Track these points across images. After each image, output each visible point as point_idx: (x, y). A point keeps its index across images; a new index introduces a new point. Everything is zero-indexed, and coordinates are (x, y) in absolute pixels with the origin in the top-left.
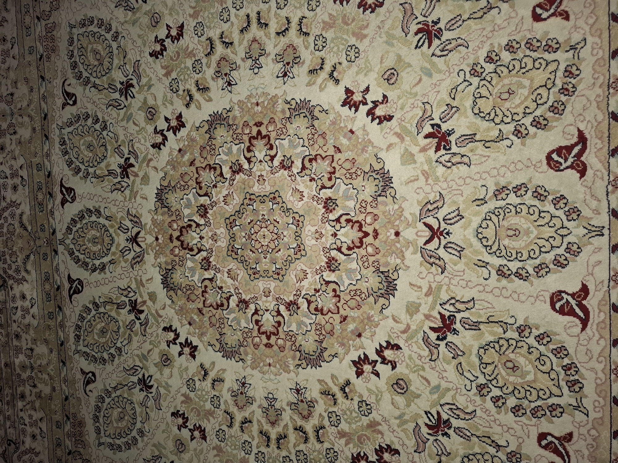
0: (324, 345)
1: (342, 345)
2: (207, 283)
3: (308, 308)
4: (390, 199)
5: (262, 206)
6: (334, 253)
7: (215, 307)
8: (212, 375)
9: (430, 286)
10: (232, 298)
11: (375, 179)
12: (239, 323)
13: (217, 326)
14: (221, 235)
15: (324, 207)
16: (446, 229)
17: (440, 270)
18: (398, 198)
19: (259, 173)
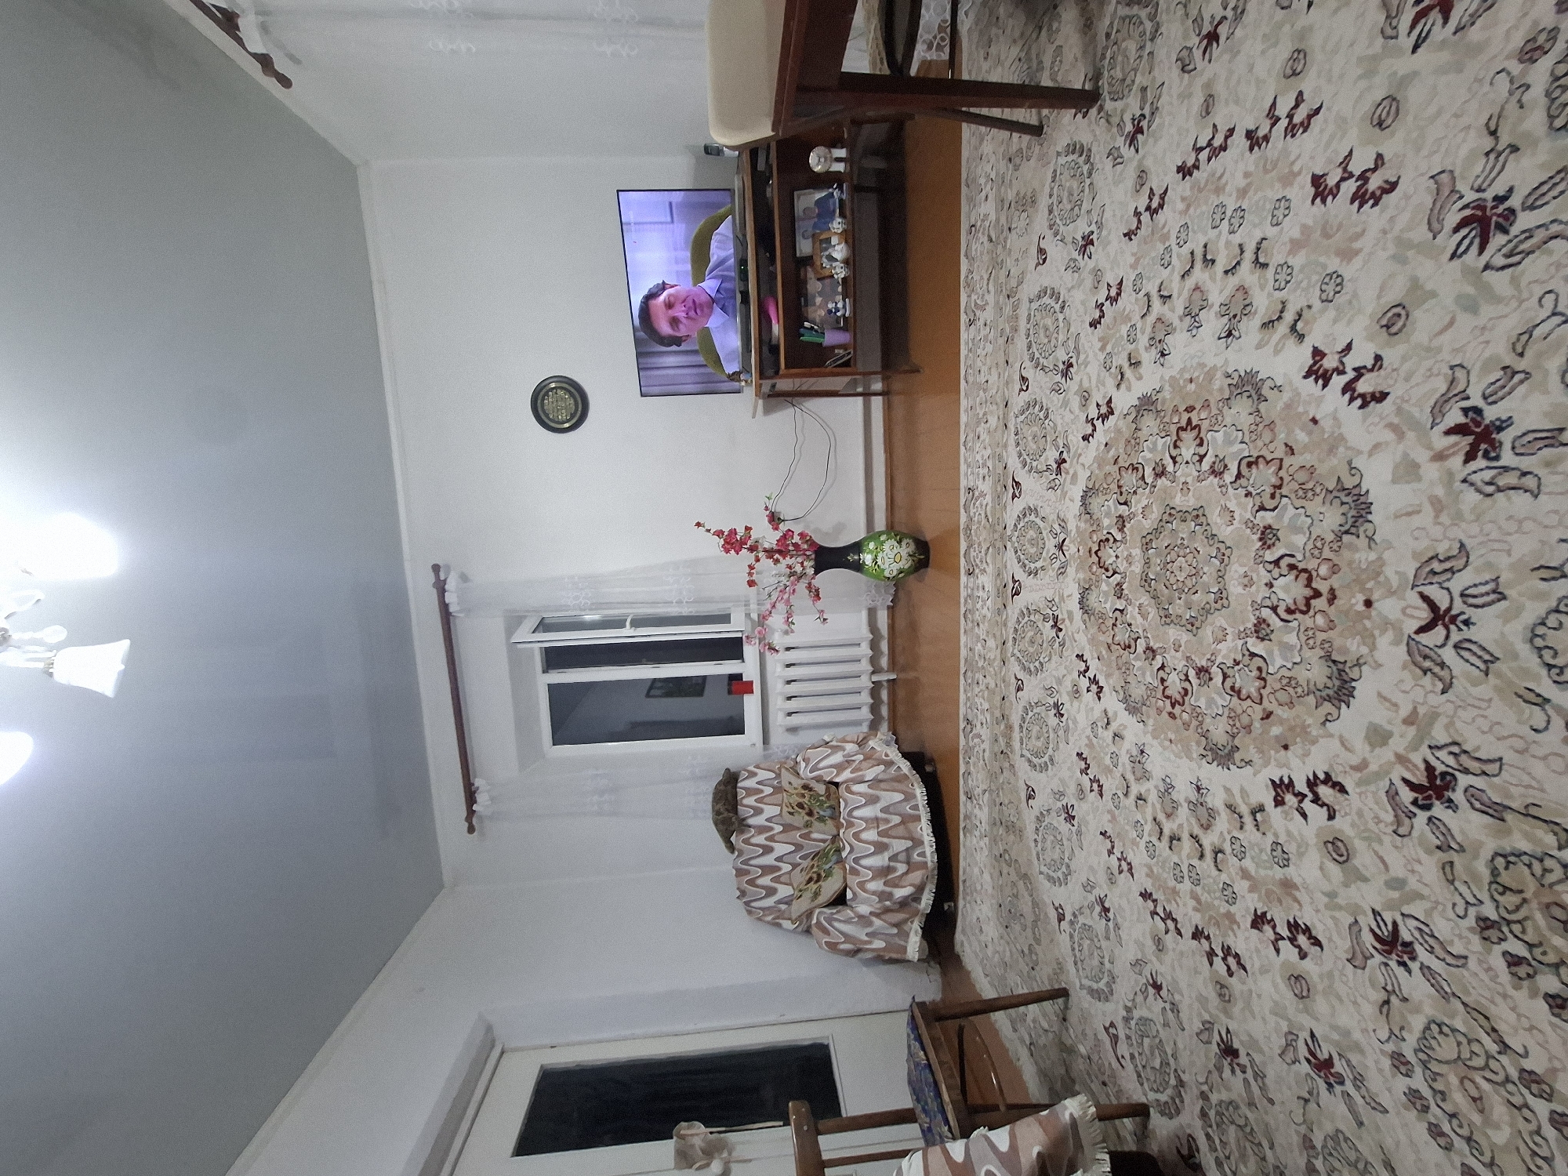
0: (1237, 742)
1: (1262, 752)
2: (1118, 614)
3: (1223, 683)
4: (1362, 542)
5: (1183, 525)
6: (1266, 613)
7: (1124, 647)
8: (1114, 726)
9: (1415, 708)
10: (1140, 640)
11: (1343, 503)
13: (1123, 670)
14: (1136, 558)
15: (1261, 539)
16: (1463, 613)
17: (1440, 686)
18: (1378, 541)
19: (1183, 480)
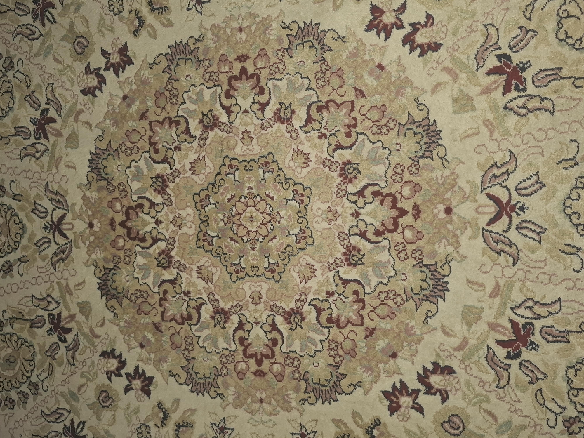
0: (342, 370)
1: (369, 369)
2: (167, 286)
3: (317, 319)
4: (437, 161)
5: (249, 175)
6: (355, 240)
7: (180, 321)
8: (175, 417)
10: (204, 307)
11: (415, 134)
12: (215, 343)
13: (183, 348)
14: (188, 218)
15: (341, 175)
16: (519, 202)
17: (511, 260)
18: (449, 160)
19: (243, 129)
